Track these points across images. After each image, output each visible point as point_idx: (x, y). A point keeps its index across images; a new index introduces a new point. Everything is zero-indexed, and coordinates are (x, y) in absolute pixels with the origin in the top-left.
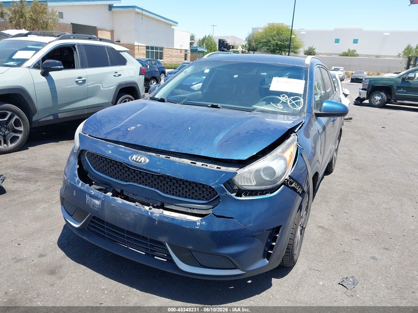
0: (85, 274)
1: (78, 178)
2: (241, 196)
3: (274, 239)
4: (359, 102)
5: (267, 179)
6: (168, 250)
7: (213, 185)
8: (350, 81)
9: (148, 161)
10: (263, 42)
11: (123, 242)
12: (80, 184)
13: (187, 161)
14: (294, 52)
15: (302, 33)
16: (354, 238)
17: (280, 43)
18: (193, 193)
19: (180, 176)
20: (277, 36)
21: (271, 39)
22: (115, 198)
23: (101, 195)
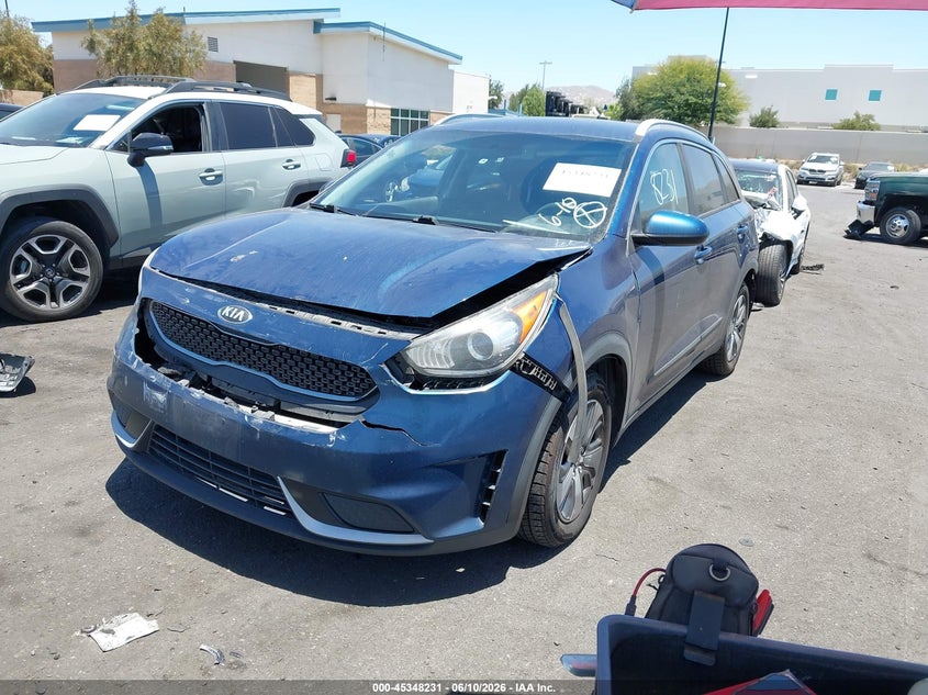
0: (143, 539)
1: (133, 353)
2: (421, 389)
3: (493, 478)
4: (858, 231)
5: (479, 357)
6: (281, 490)
7: (365, 365)
8: (853, 185)
9: (250, 317)
10: (656, 99)
11: (208, 476)
12: (135, 363)
13: (325, 320)
14: (726, 121)
15: (748, 77)
16: (720, 503)
17: (695, 100)
18: (332, 382)
19: (306, 347)
20: (687, 86)
21: (674, 92)
22: (192, 389)
23: (168, 383)
